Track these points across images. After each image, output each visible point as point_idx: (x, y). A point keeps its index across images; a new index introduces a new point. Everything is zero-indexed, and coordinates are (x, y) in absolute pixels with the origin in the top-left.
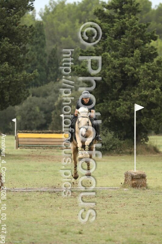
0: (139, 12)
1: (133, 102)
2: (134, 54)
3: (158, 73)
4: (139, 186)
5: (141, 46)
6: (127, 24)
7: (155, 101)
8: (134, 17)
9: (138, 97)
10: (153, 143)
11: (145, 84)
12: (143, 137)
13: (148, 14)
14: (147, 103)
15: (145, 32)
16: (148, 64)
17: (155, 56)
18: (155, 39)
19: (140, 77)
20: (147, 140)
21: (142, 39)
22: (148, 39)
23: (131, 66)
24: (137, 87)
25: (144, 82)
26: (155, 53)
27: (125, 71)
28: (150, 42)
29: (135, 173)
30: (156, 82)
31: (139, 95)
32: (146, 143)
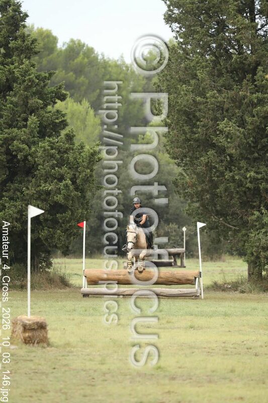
0: (36, 53)
1: (26, 202)
2: (28, 123)
3: (68, 154)
4: (35, 341)
5: (40, 109)
6: (16, 73)
7: (63, 201)
8: (27, 62)
9: (34, 193)
10: (59, 270)
11: (46, 172)
12: (43, 260)
13: (51, 56)
14: (50, 205)
15: (47, 87)
16: (51, 139)
17: (62, 126)
18: (63, 98)
19: (38, 161)
20: (49, 265)
21: (41, 98)
22: (52, 98)
23: (23, 144)
24: (33, 178)
25: (45, 169)
26: (63, 121)
27: (13, 152)
28: (55, 103)
29: (29, 320)
30: (65, 169)
31: (37, 191)
32: (47, 270)
